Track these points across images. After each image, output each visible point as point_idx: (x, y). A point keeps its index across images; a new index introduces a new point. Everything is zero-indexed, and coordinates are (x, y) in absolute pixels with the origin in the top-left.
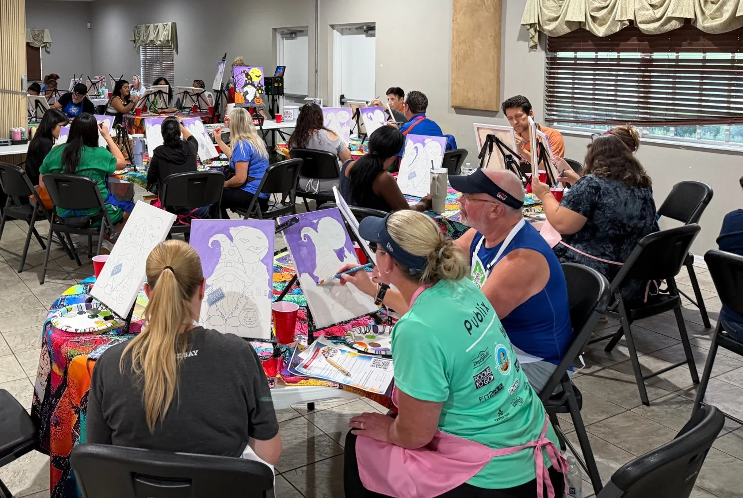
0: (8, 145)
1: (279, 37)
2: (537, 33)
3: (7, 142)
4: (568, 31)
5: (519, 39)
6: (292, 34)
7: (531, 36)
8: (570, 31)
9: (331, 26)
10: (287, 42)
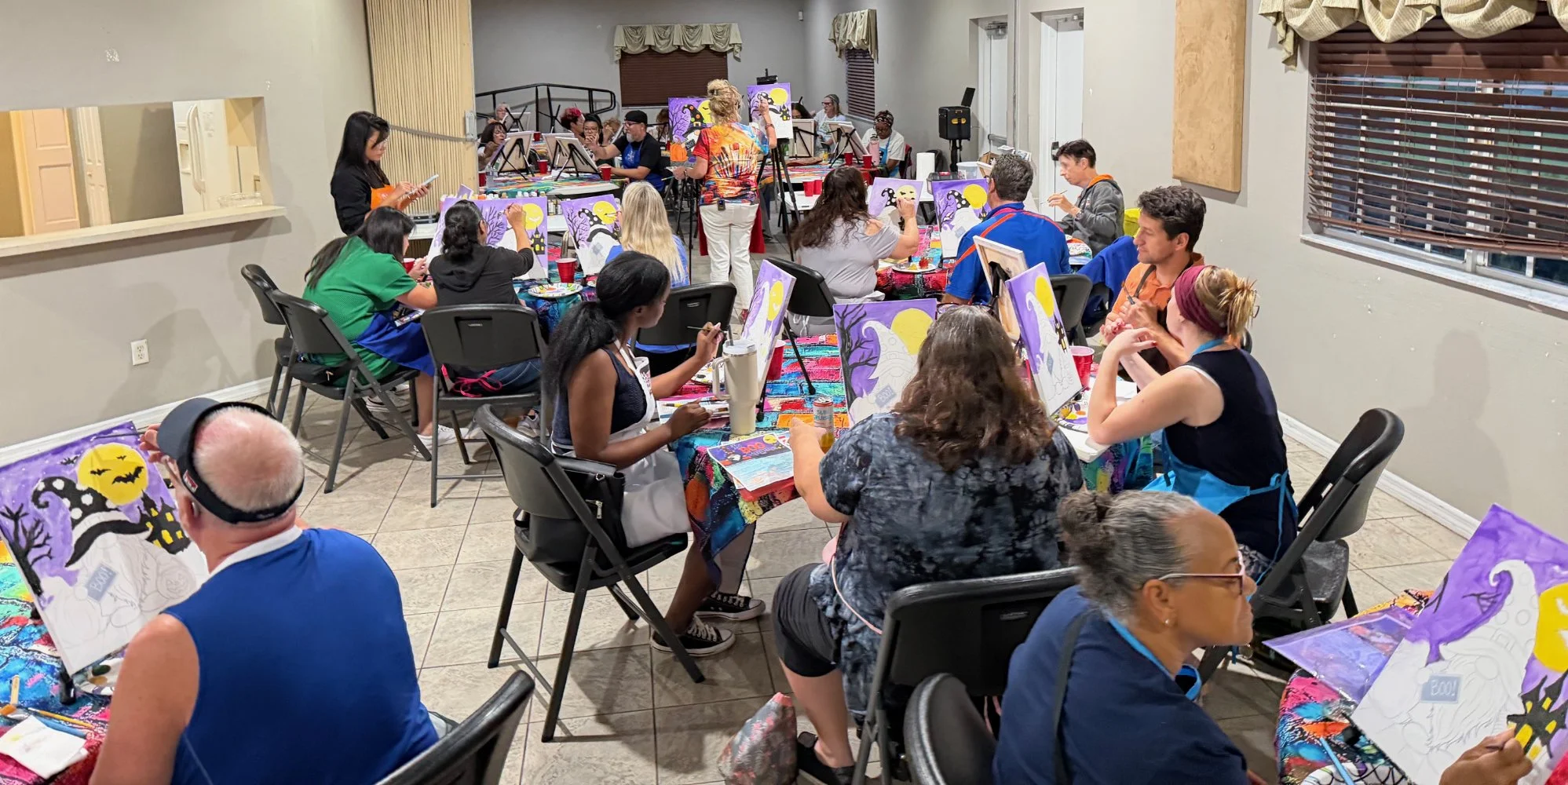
0: (427, 222)
1: (982, 33)
2: (1291, 34)
3: (427, 217)
4: (1335, 28)
5: (1270, 46)
6: (999, 27)
7: (1279, 39)
8: (1338, 28)
9: (1033, 14)
10: (996, 43)
